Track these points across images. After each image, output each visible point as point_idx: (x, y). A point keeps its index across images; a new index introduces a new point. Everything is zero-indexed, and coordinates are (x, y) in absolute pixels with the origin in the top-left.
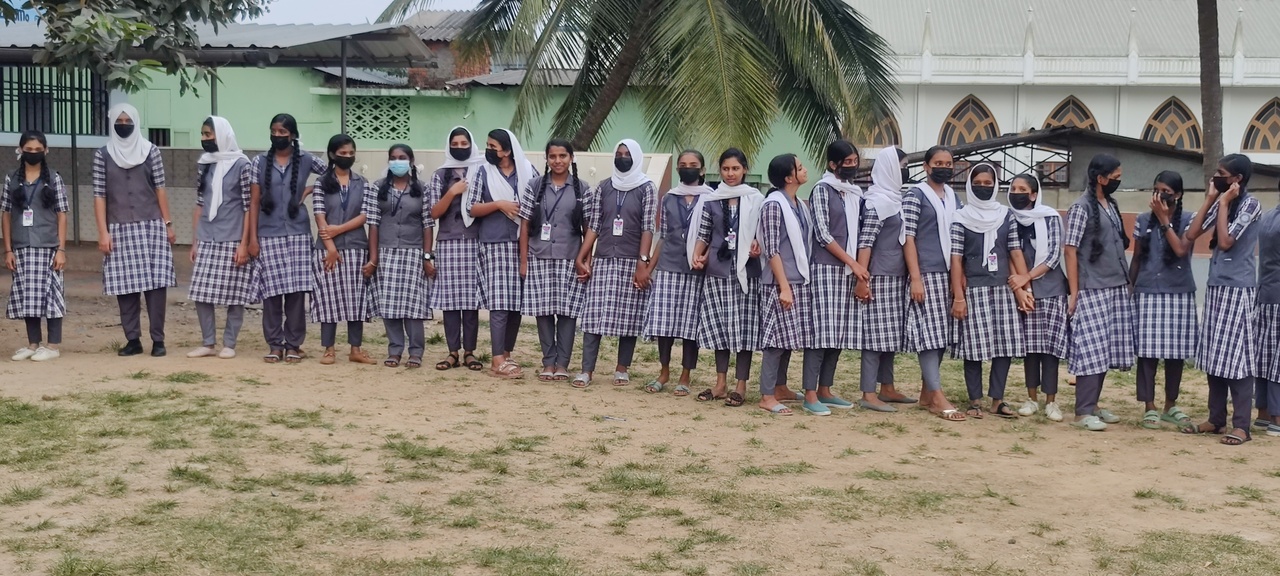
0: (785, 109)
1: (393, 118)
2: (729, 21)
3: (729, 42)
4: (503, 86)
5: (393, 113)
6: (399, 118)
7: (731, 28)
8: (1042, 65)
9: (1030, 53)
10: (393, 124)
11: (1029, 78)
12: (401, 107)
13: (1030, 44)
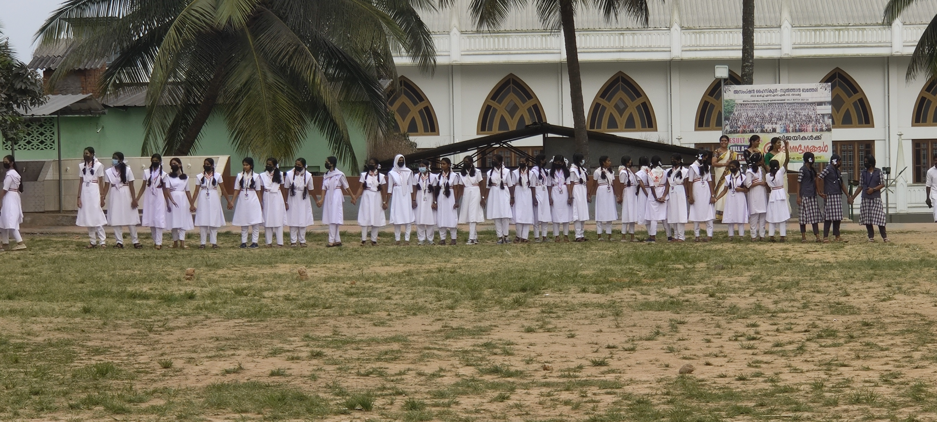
0: (315, 123)
1: (42, 134)
2: (270, 75)
3: (269, 87)
4: (125, 107)
5: (41, 130)
6: (46, 134)
7: (271, 78)
8: (690, 39)
9: (676, 27)
10: (42, 138)
11: (677, 54)
12: (48, 126)
13: (676, 17)
